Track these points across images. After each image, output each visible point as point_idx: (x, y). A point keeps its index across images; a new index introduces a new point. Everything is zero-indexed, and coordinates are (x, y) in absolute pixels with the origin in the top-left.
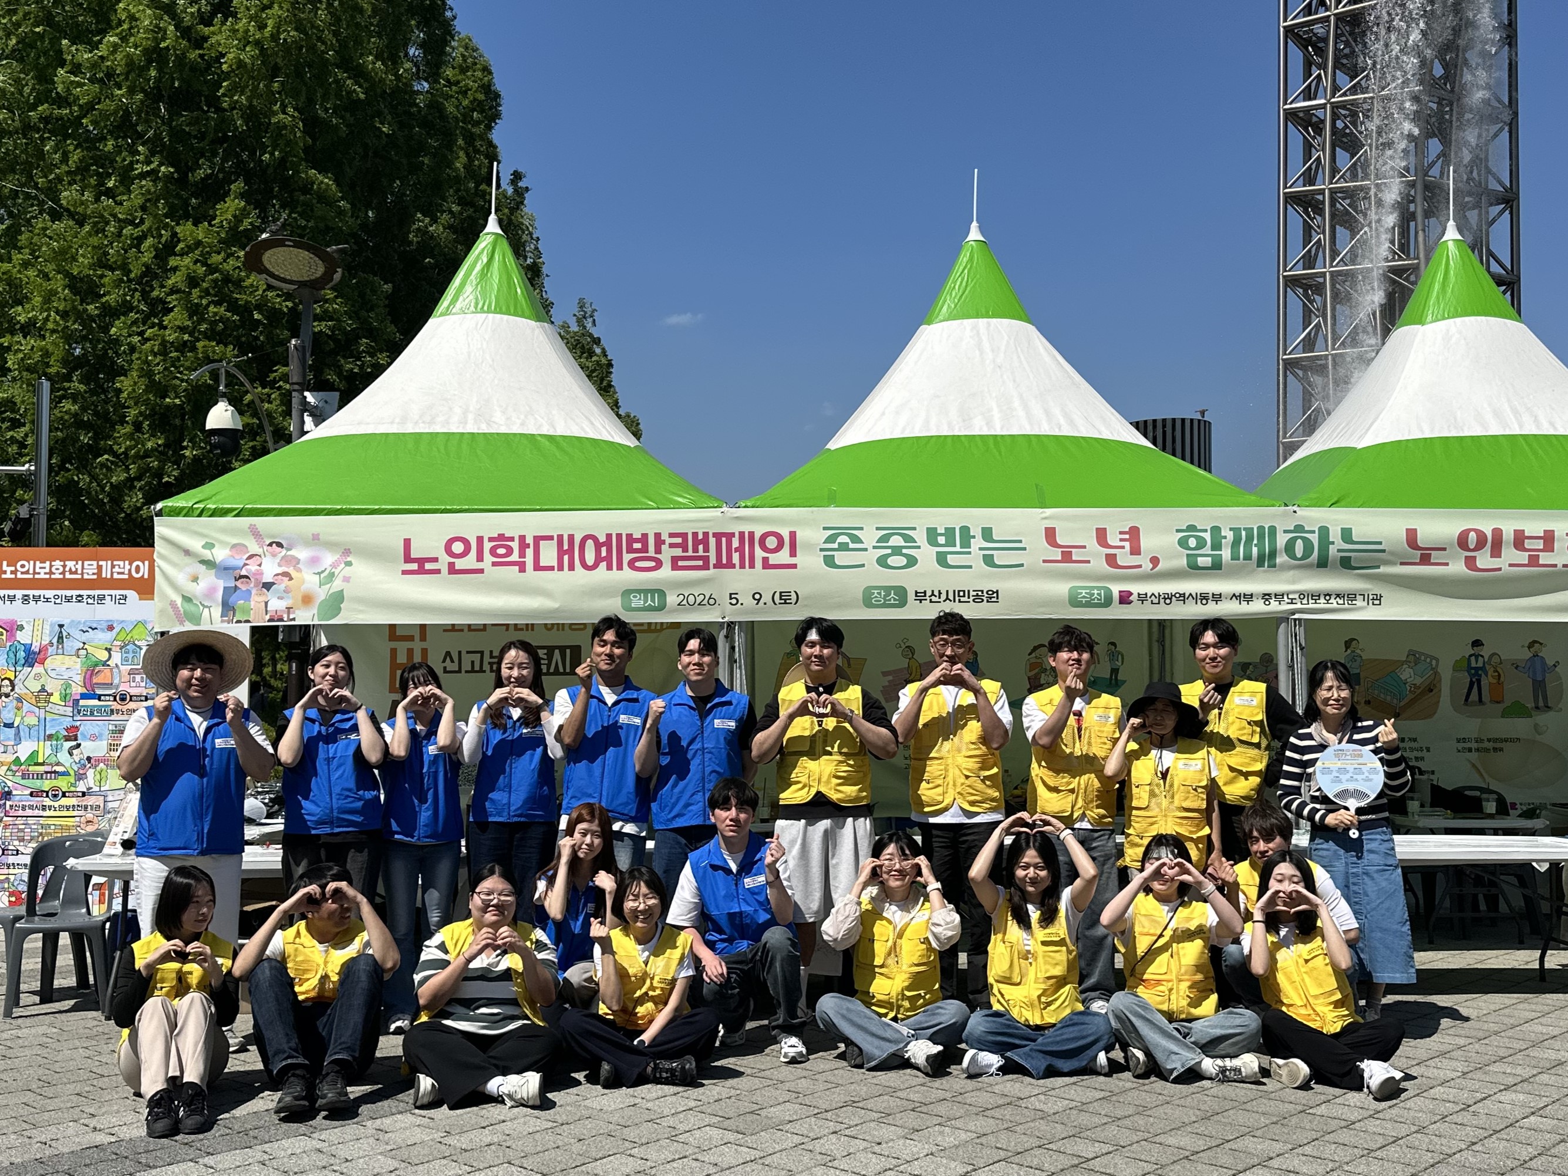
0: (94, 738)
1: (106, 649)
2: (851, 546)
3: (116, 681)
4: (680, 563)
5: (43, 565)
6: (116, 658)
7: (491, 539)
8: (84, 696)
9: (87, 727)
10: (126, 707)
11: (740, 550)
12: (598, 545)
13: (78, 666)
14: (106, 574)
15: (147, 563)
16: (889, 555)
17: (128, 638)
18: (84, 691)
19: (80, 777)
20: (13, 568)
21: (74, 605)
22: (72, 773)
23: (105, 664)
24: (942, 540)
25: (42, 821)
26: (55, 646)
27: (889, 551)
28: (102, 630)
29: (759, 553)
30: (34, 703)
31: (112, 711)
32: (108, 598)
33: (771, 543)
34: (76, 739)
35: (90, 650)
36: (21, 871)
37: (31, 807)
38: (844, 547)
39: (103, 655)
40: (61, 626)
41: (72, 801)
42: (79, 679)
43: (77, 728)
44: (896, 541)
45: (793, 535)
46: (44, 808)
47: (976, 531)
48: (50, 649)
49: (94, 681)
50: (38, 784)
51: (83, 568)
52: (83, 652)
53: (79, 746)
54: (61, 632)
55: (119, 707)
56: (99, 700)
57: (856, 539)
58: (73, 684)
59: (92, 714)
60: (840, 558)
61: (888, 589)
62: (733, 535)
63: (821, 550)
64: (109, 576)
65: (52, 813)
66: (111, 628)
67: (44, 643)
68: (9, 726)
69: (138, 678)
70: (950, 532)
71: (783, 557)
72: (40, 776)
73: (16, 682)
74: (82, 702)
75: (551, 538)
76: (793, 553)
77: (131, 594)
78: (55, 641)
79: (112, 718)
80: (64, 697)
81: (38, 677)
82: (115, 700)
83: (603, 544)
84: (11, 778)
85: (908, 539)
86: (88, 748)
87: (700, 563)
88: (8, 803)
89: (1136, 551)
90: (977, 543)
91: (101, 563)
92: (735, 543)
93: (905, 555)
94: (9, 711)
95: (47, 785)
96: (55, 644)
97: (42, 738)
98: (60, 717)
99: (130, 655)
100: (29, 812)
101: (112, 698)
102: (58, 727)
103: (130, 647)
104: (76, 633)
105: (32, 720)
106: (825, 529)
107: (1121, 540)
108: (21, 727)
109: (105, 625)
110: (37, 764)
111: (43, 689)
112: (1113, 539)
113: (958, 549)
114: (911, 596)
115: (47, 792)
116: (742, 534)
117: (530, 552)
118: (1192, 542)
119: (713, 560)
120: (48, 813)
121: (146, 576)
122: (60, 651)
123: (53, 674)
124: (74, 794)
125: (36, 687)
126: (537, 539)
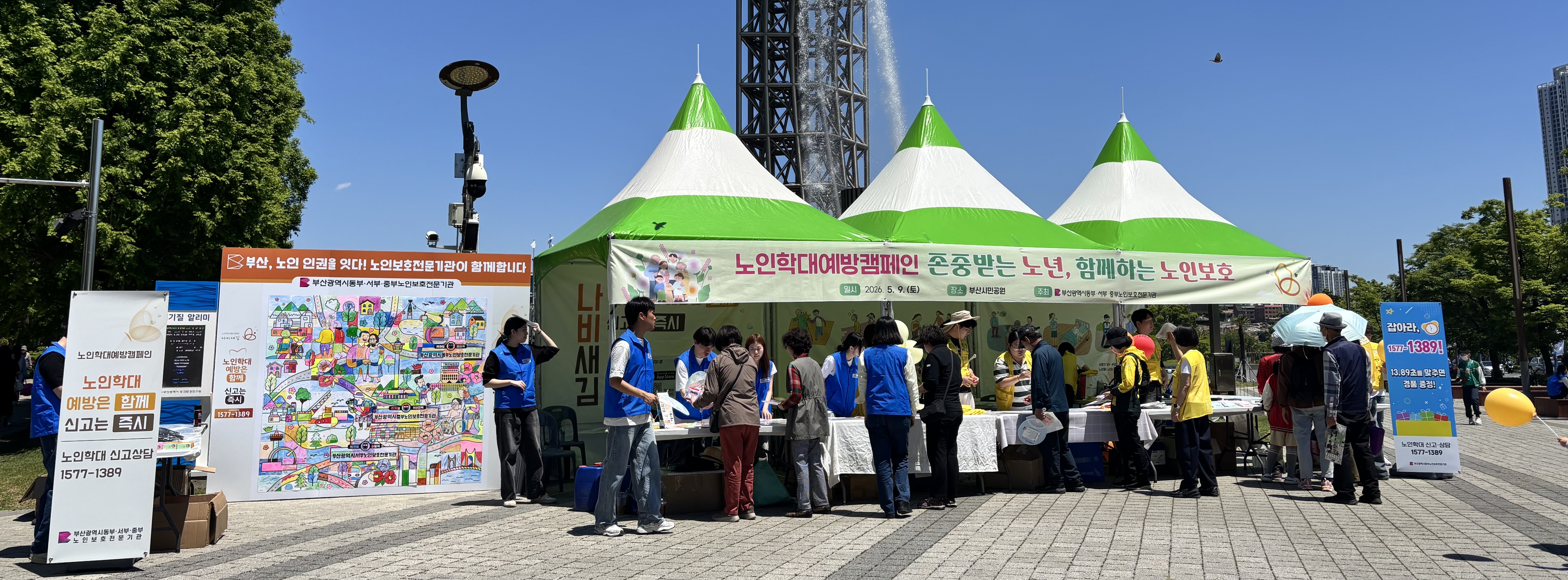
0: (432, 372)
1: (440, 316)
2: (942, 263)
3: (446, 336)
4: (866, 270)
5: (398, 263)
6: (447, 321)
7: (778, 255)
8: (425, 346)
9: (427, 365)
10: (453, 352)
11: (893, 264)
12: (828, 260)
13: (422, 326)
14: (440, 268)
15: (466, 262)
16: (958, 269)
17: (455, 309)
18: (426, 342)
19: (422, 396)
20: (378, 264)
21: (419, 288)
22: (417, 394)
23: (439, 325)
25: (397, 425)
26: (406, 314)
28: (437, 304)
29: (901, 266)
30: (392, 350)
31: (444, 355)
32: (441, 284)
33: (906, 260)
34: (420, 373)
35: (430, 316)
37: (390, 417)
38: (938, 264)
39: (438, 320)
40: (410, 301)
42: (422, 334)
43: (420, 366)
44: (961, 261)
45: (916, 257)
46: (398, 417)
47: (994, 258)
48: (403, 316)
49: (432, 336)
50: (396, 402)
51: (425, 265)
52: (425, 318)
53: (421, 377)
54: (410, 305)
55: (448, 352)
56: (435, 347)
58: (418, 338)
59: (430, 356)
61: (958, 286)
62: (889, 256)
63: (929, 265)
64: (442, 270)
66: (443, 302)
67: (399, 312)
68: (375, 364)
69: (461, 334)
70: (983, 257)
73: (380, 336)
74: (424, 349)
75: (806, 255)
76: (916, 267)
77: (456, 282)
79: (444, 358)
80: (412, 346)
81: (395, 333)
82: (446, 347)
84: (376, 398)
88: (374, 415)
89: (1060, 269)
90: (995, 263)
91: (436, 262)
92: (890, 261)
93: (965, 269)
94: (375, 356)
95: (400, 402)
97: (397, 372)
98: (410, 358)
99: (456, 320)
100: (389, 420)
105: (391, 361)
107: (1055, 264)
108: (383, 366)
109: (439, 301)
110: (394, 389)
111: (398, 341)
112: (1051, 262)
113: (987, 266)
115: (401, 407)
116: (893, 256)
117: (796, 263)
118: (1082, 266)
119: (880, 269)
120: (401, 420)
121: (466, 271)
122: (410, 317)
123: (405, 331)
124: (418, 408)
126: (800, 256)
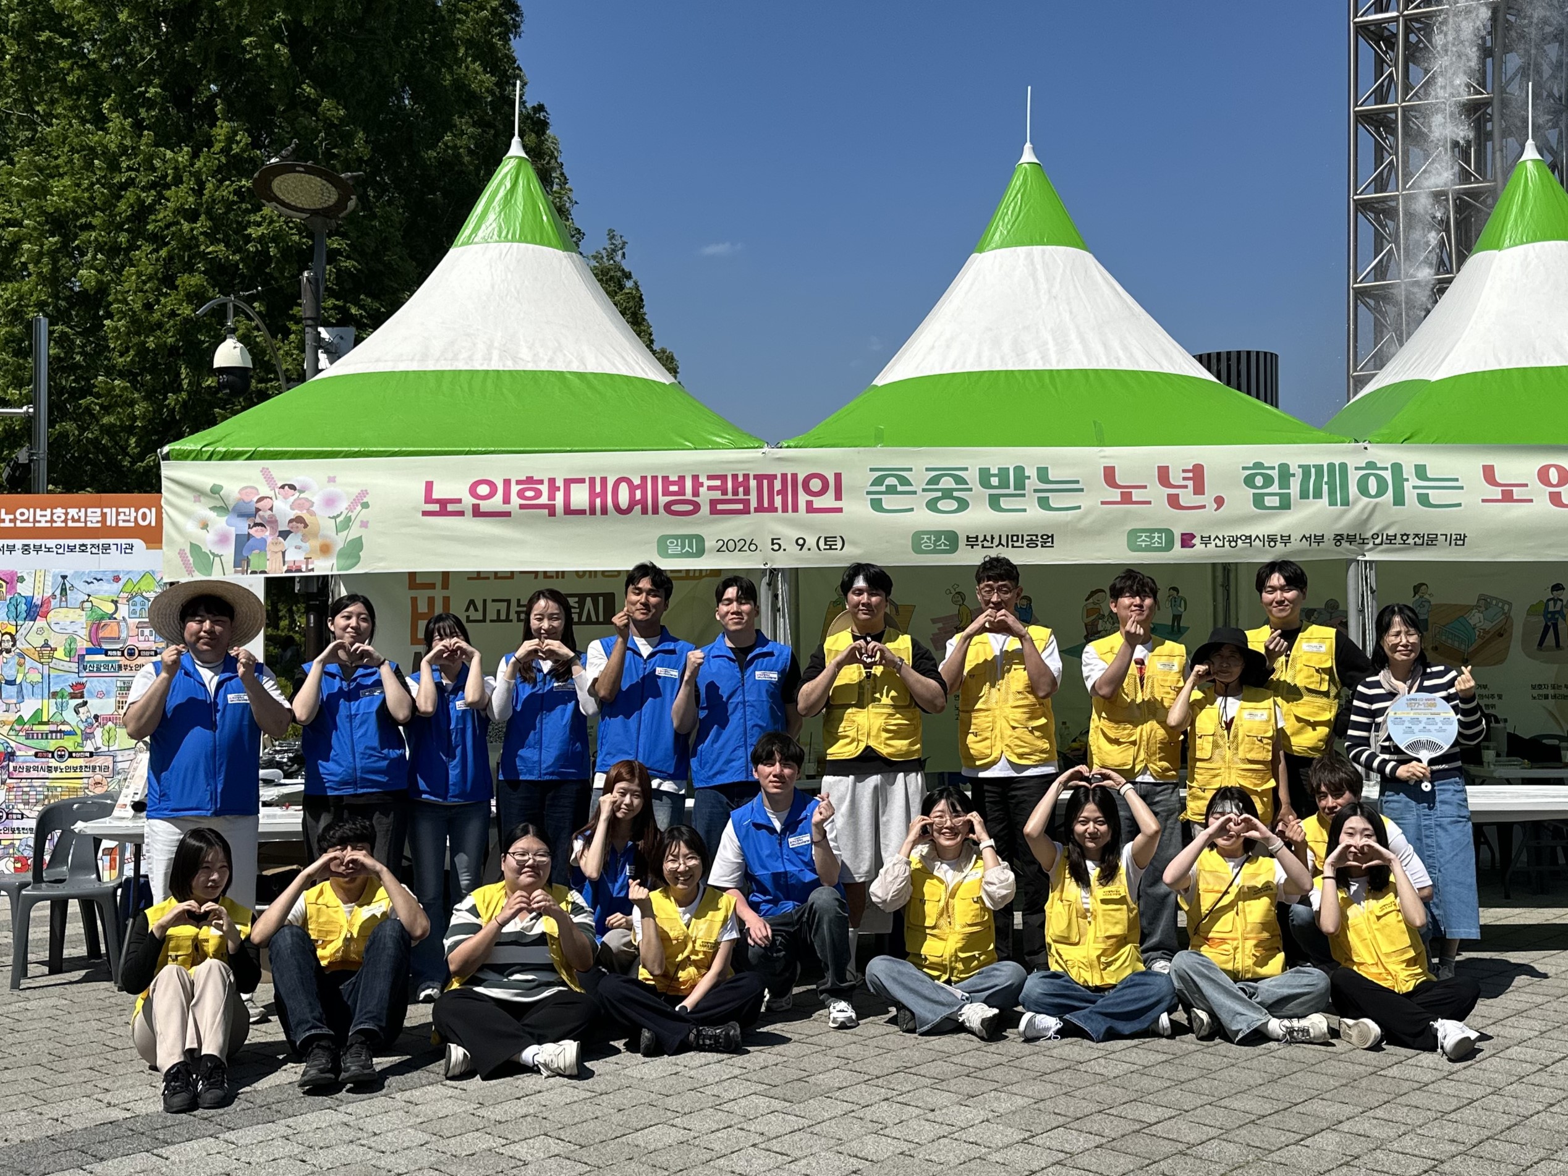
0: (101, 695)
1: (112, 601)
2: (900, 488)
3: (123, 635)
4: (720, 507)
5: (43, 513)
6: (123, 611)
7: (518, 482)
8: (90, 651)
9: (94, 684)
10: (135, 662)
11: (783, 492)
12: (632, 488)
13: (83, 619)
14: (111, 521)
15: (154, 510)
16: (938, 499)
17: (136, 589)
18: (90, 645)
19: (88, 736)
20: (12, 517)
21: (77, 555)
22: (79, 732)
23: (111, 617)
24: (995, 481)
25: (48, 783)
26: (58, 599)
27: (939, 494)
28: (108, 581)
29: (803, 498)
30: (37, 658)
31: (120, 667)
32: (113, 547)
33: (815, 485)
34: (82, 697)
35: (96, 602)
36: (26, 836)
37: (36, 769)
38: (891, 490)
39: (109, 608)
40: (64, 577)
41: (80, 762)
43: (83, 685)
44: (947, 483)
45: (838, 477)
46: (49, 769)
48: (53, 602)
49: (101, 635)
50: (43, 744)
51: (86, 516)
52: (87, 605)
53: (85, 703)
54: (64, 584)
55: (127, 662)
56: (106, 655)
57: (904, 481)
58: (78, 638)
59: (99, 670)
60: (888, 501)
61: (938, 534)
62: (775, 476)
63: (868, 493)
64: (114, 524)
65: (58, 774)
66: (117, 579)
67: (46, 595)
68: (11, 683)
69: (147, 632)
70: (1003, 473)
71: (827, 500)
72: (45, 736)
73: (18, 636)
74: (88, 658)
75: (582, 481)
76: (838, 496)
77: (138, 543)
78: (58, 593)
79: (121, 673)
80: (69, 653)
81: (40, 631)
82: (123, 655)
83: (638, 487)
84: (13, 738)
85: (959, 480)
86: (95, 706)
87: (740, 506)
88: (12, 765)
89: (1199, 490)
90: (1033, 482)
91: (105, 510)
92: (778, 485)
93: (957, 499)
94: (11, 668)
95: (52, 745)
96: (58, 596)
97: (46, 695)
98: (66, 674)
99: (138, 608)
100: (34, 774)
101: (119, 653)
102: (64, 684)
103: (138, 599)
104: (79, 585)
105: (37, 677)
106: (872, 470)
107: (1185, 479)
108: (24, 684)
109: (110, 577)
110: (42, 723)
111: (46, 644)
112: (1175, 478)
113: (1011, 491)
114: (962, 542)
115: (53, 753)
116: (784, 476)
117: (560, 496)
118: (1259, 481)
119: (754, 504)
120: (53, 775)
121: (153, 524)
122: (64, 604)
123: (56, 628)
124: (81, 755)
125: (38, 642)
126: (568, 482)
